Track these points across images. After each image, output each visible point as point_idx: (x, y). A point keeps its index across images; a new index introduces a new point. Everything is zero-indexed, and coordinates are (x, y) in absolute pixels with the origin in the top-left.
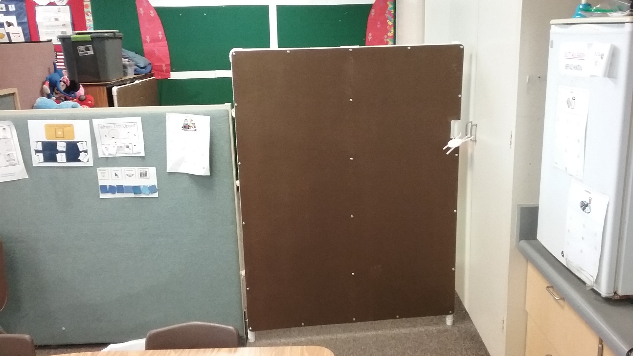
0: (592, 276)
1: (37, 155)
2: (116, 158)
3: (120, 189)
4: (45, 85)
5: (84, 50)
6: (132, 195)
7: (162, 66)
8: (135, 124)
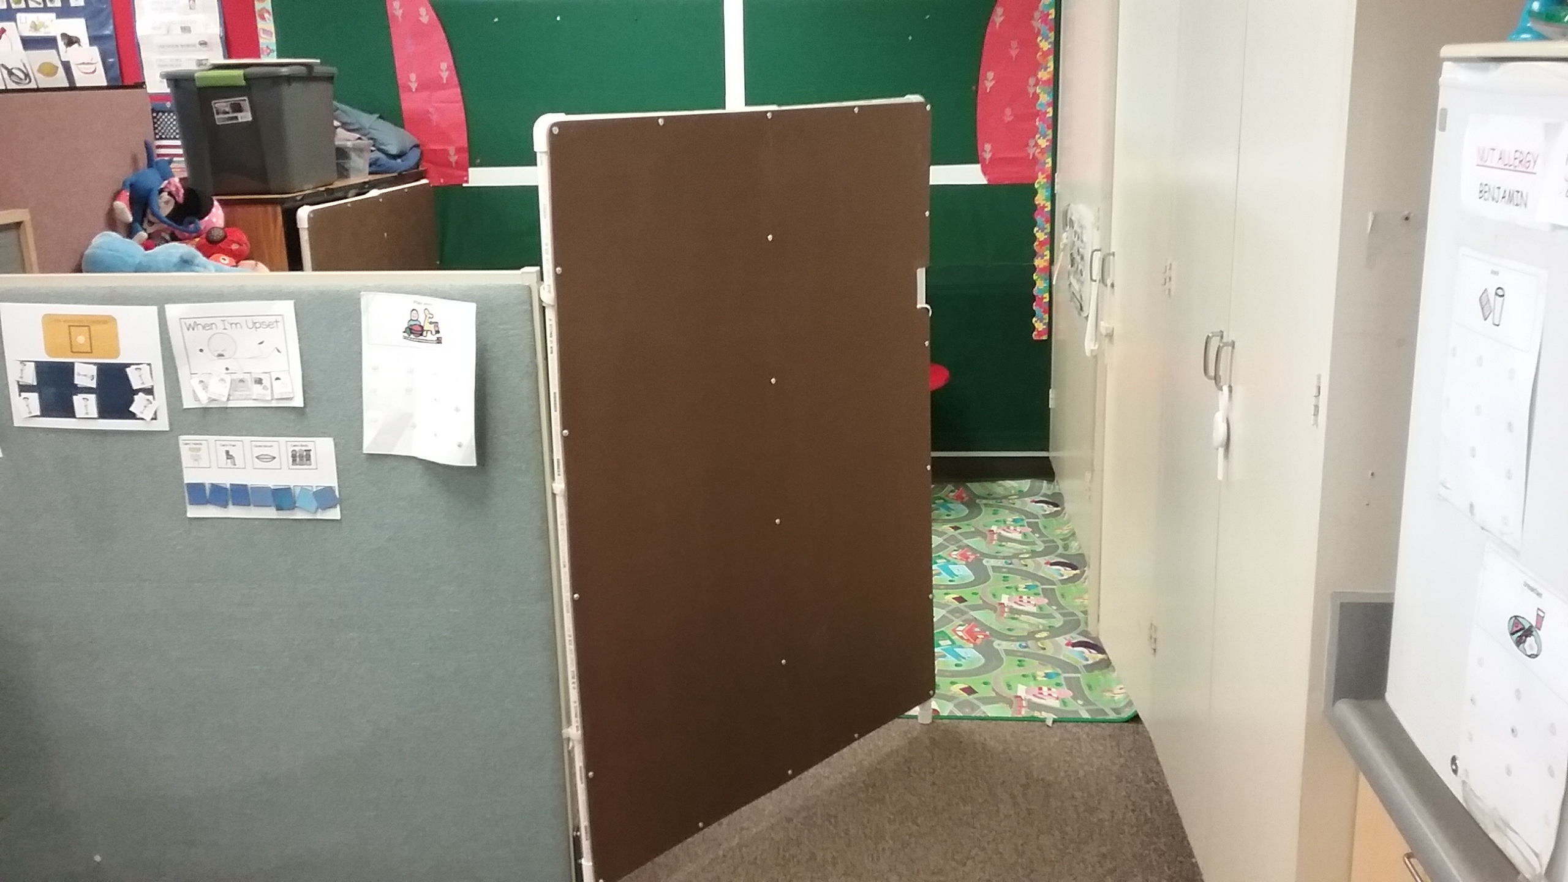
0: (1537, 855)
1: (25, 398)
2: (228, 410)
3: (240, 494)
4: (119, 200)
5: (227, 109)
6: (270, 513)
7: (446, 152)
8: (279, 318)
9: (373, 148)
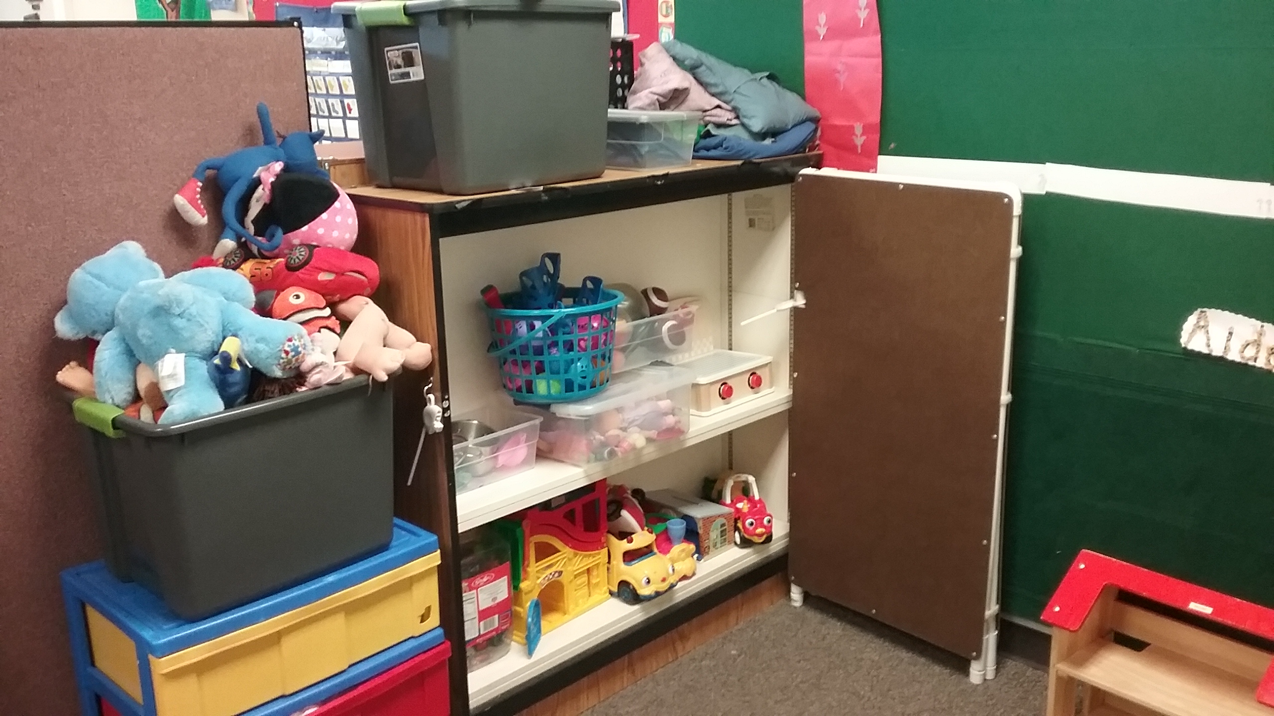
5: (399, 61)
7: (852, 127)
9: (735, 122)
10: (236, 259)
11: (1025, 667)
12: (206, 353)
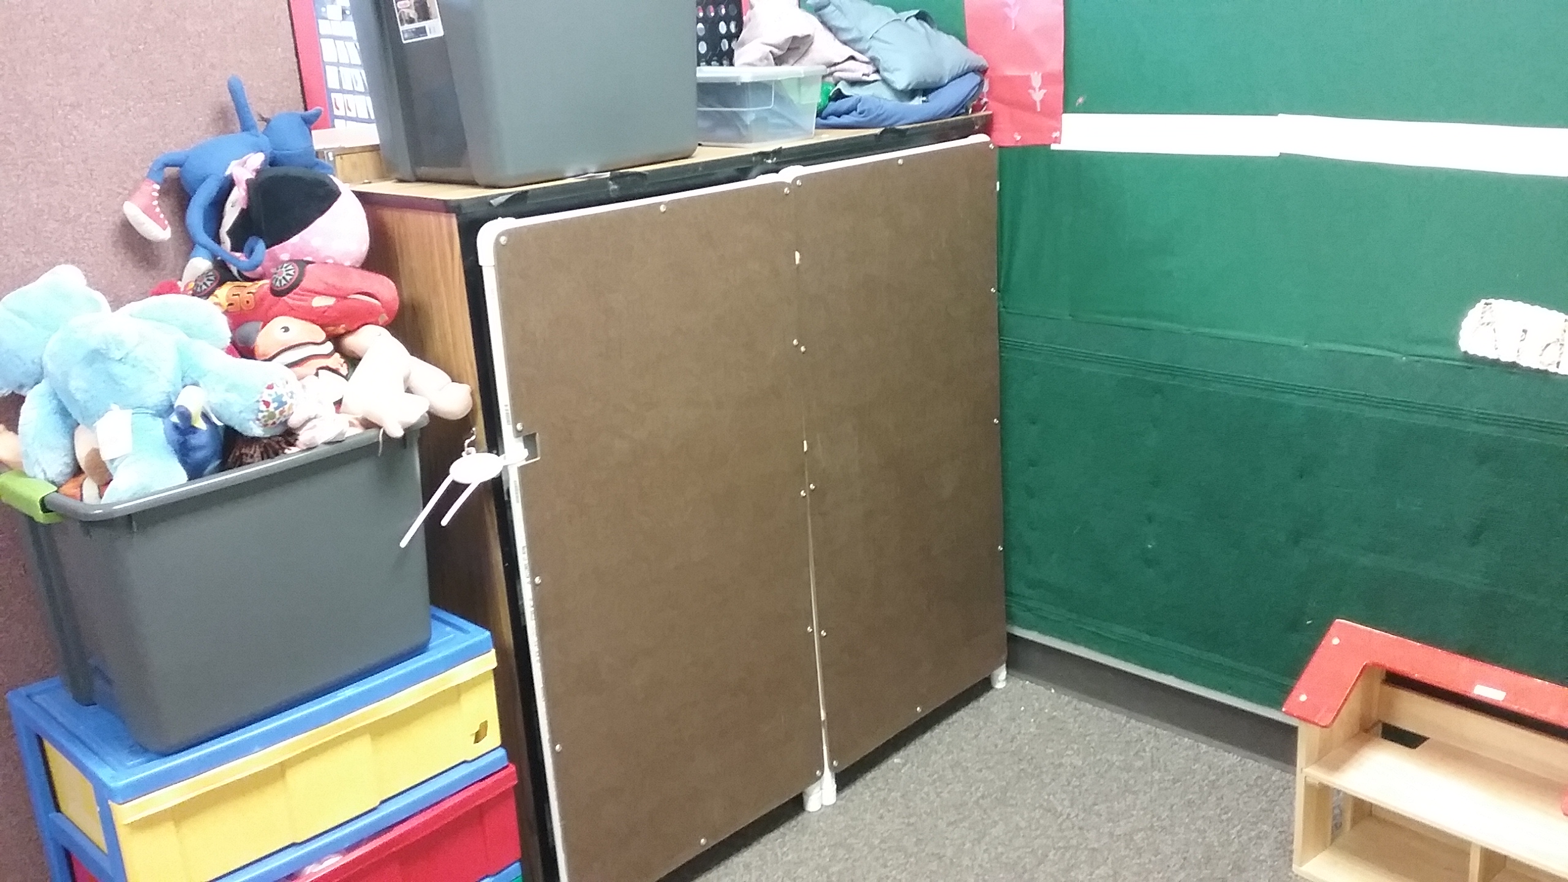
7: (1028, 79)
9: (875, 77)
10: (209, 283)
11: (1271, 769)
12: (160, 408)
